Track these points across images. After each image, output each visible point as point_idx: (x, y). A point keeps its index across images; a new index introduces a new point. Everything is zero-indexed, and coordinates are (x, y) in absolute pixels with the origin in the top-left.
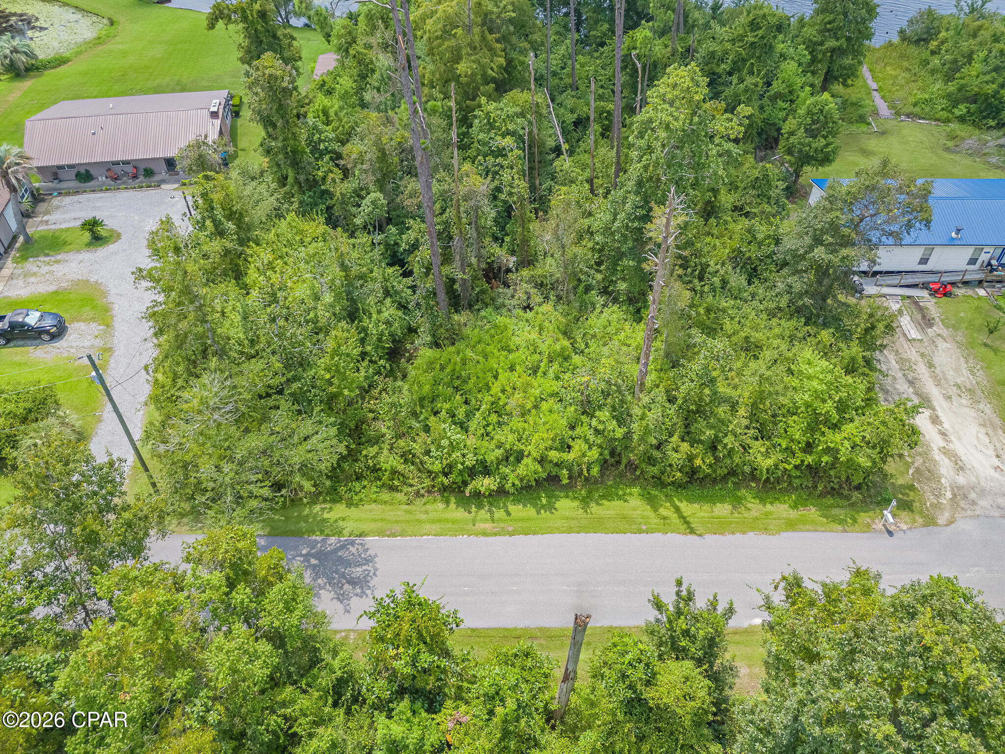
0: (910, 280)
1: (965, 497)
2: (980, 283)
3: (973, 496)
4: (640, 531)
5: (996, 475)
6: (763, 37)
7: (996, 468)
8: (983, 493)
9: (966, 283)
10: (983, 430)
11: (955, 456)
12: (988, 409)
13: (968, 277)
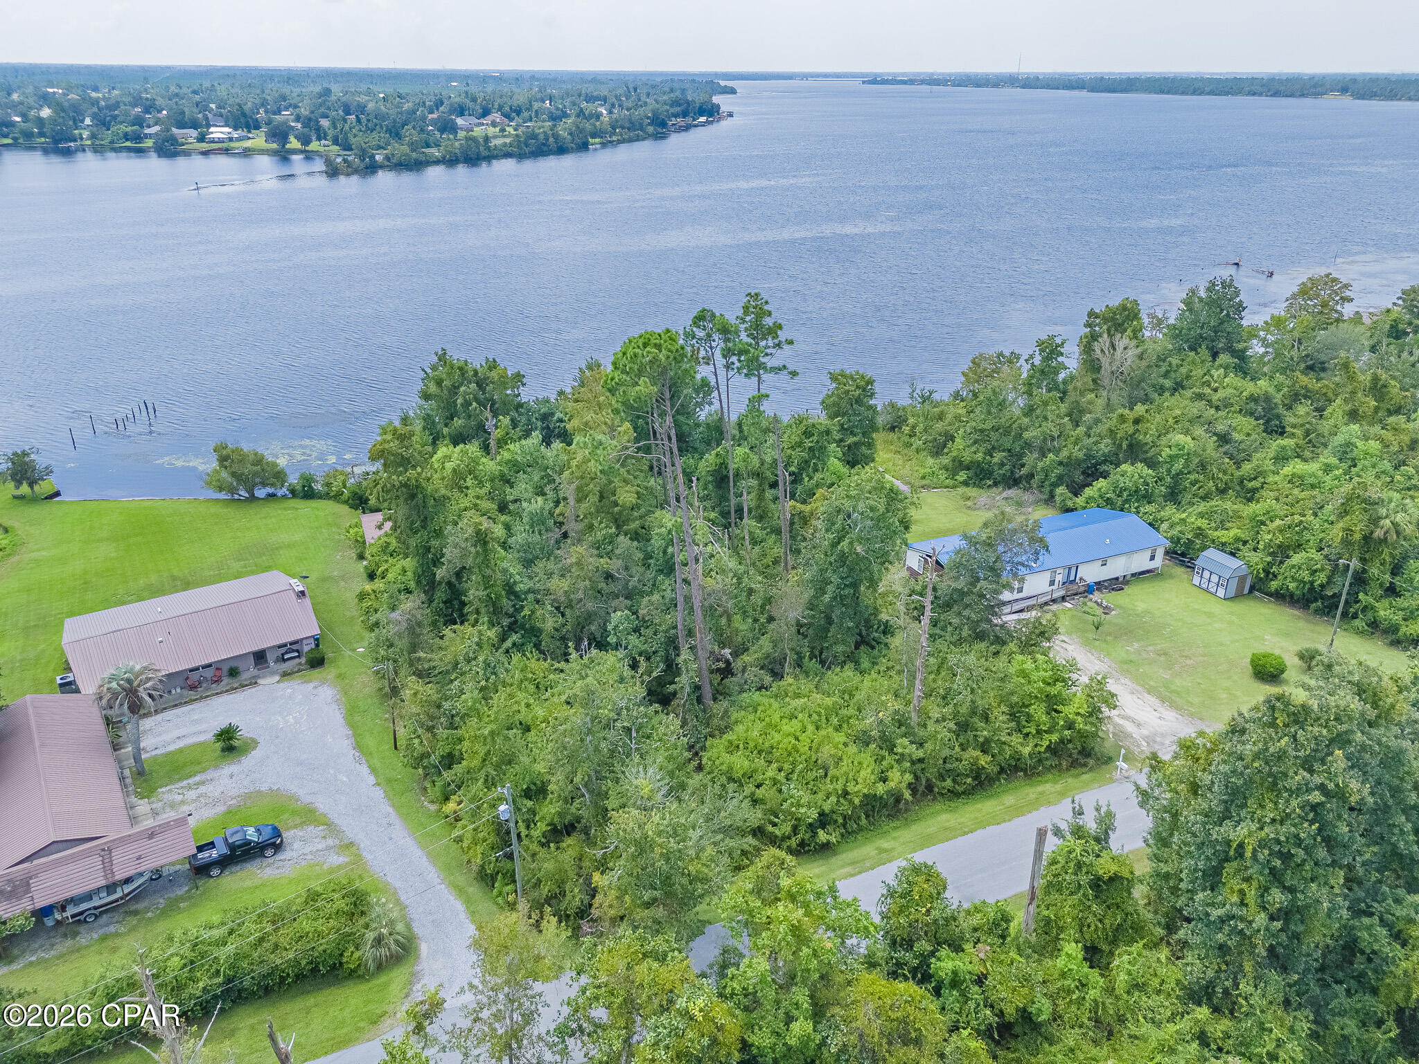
0: (1017, 607)
1: (1155, 742)
2: (1063, 599)
3: (1158, 739)
4: (966, 833)
5: (1162, 722)
6: (818, 442)
7: (1160, 718)
8: (1162, 735)
9: (1054, 601)
10: (1134, 696)
11: (1130, 717)
12: (1127, 681)
13: (1055, 595)
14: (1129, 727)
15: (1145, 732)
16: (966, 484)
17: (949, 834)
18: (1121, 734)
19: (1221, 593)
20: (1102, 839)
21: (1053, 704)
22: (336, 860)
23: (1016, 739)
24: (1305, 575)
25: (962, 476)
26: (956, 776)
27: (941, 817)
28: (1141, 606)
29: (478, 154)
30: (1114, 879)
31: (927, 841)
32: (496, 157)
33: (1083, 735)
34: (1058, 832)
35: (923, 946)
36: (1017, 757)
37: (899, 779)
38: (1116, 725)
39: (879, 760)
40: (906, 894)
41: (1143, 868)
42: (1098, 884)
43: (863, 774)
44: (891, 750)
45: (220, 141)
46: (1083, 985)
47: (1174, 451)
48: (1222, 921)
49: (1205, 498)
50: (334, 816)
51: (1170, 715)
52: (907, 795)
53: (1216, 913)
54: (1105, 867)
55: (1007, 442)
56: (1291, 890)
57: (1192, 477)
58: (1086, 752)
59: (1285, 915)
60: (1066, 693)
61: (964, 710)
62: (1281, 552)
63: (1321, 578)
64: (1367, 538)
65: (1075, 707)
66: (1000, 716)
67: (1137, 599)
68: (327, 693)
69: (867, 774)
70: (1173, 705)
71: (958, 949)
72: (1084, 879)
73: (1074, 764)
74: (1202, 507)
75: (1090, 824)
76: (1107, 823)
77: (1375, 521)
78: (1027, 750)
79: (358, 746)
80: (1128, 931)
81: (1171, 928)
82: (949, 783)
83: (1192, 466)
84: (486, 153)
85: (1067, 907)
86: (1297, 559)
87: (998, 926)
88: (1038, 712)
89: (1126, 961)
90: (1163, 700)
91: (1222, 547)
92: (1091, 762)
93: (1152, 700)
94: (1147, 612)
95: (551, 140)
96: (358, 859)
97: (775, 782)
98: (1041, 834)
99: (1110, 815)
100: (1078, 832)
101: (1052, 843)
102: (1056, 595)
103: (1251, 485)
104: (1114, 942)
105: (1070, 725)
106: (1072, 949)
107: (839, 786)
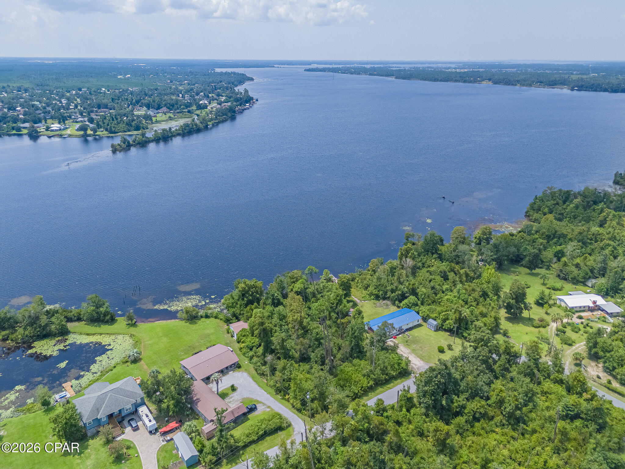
1: (419, 369)
5: (421, 364)
9: (397, 335)
10: (414, 359)
11: (414, 364)
14: (414, 366)
15: (417, 367)
16: (373, 299)
17: (382, 392)
18: (413, 368)
19: (433, 330)
20: (408, 391)
21: (399, 364)
22: (268, 410)
23: (392, 372)
24: (449, 326)
25: (372, 297)
26: (382, 381)
27: (380, 389)
28: (416, 335)
29: (168, 135)
30: (410, 398)
31: (378, 394)
32: (174, 136)
33: (405, 369)
34: (401, 391)
35: (381, 412)
36: (393, 375)
37: (372, 383)
38: (411, 366)
39: (367, 379)
40: (378, 404)
41: (415, 395)
42: (408, 399)
43: (365, 382)
44: (369, 377)
45: (56, 130)
46: (406, 416)
47: (422, 293)
48: (426, 402)
49: (429, 305)
50: (263, 401)
51: (422, 362)
52: (373, 385)
53: (425, 401)
54: (409, 396)
55: (383, 288)
56: (435, 396)
57: (426, 299)
58: (406, 373)
59: (434, 400)
60: (401, 362)
61: (382, 367)
62: (445, 320)
63: (452, 327)
64: (460, 318)
65: (403, 365)
66: (389, 367)
67: (415, 332)
68: (245, 374)
69: (366, 382)
70: (423, 360)
71: (387, 412)
72: (405, 398)
73: (404, 375)
74: (428, 307)
75: (406, 388)
76: (409, 388)
77: (461, 315)
78: (394, 374)
79: (259, 386)
80: (413, 406)
81: (420, 405)
82: (380, 382)
83: (426, 296)
84: (170, 135)
85: (403, 402)
86: (447, 322)
87: (393, 408)
88: (396, 366)
89: (412, 411)
90: (420, 359)
91: (433, 319)
92: (407, 374)
93: (419, 359)
94: (417, 336)
95: (194, 126)
96: (272, 410)
97: (349, 386)
98: (398, 392)
99: (409, 387)
100: (404, 390)
101: (400, 393)
102: (398, 333)
103: (439, 301)
104: (411, 408)
105: (402, 368)
106: (404, 410)
107: (361, 385)
